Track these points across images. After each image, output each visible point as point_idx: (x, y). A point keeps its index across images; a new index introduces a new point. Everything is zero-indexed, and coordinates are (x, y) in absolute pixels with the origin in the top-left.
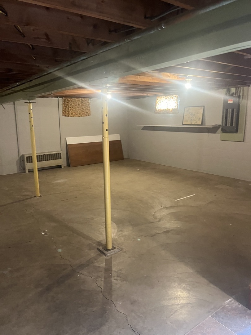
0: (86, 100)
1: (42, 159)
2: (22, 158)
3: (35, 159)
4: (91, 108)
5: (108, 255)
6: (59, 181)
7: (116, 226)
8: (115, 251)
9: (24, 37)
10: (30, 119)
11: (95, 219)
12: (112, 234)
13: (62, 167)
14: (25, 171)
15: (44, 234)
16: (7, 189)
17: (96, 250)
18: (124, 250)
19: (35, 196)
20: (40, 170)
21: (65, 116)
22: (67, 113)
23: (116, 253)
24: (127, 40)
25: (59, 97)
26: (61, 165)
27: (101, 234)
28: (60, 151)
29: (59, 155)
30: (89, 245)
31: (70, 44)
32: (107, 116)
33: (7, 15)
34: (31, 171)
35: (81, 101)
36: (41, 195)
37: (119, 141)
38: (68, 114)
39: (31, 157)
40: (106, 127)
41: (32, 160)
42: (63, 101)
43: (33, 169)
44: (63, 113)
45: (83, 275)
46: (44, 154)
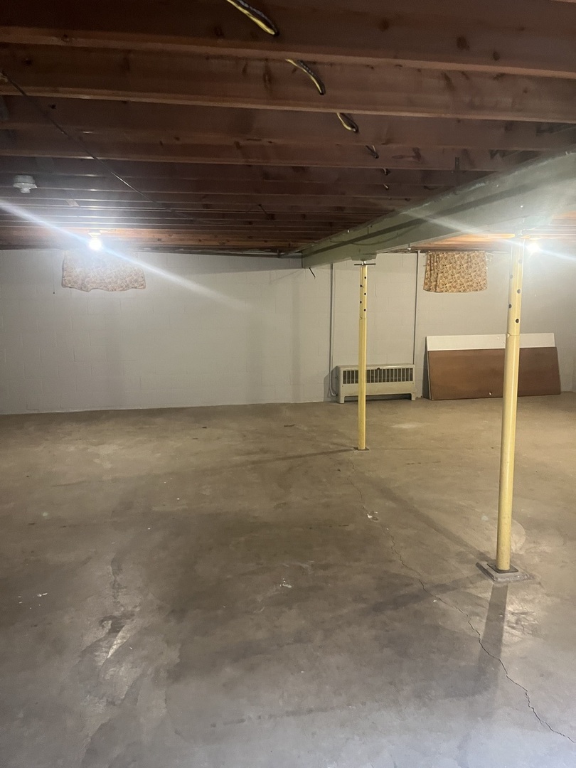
0: (478, 256)
1: (372, 377)
2: (334, 374)
3: (363, 377)
4: (487, 273)
5: (499, 580)
6: (405, 426)
7: (523, 531)
8: (516, 576)
9: (377, 157)
10: (361, 297)
11: (476, 510)
12: (513, 544)
13: (413, 399)
14: (339, 399)
15: (372, 518)
16: (306, 429)
17: (474, 566)
18: (538, 580)
19: (357, 449)
20: (371, 399)
21: (429, 290)
22: (435, 283)
23: (517, 581)
24: (568, 153)
25: (419, 251)
26: (410, 394)
27: (489, 539)
28: (410, 364)
29: (407, 373)
30: (459, 554)
31: (457, 159)
32: (521, 294)
33: (357, 131)
34: (353, 400)
35: (466, 257)
36: (368, 448)
37: (553, 350)
38: (436, 285)
39: (357, 372)
40: (516, 313)
41: (357, 377)
42: (427, 259)
43: (357, 396)
44: (425, 284)
45: (444, 602)
46: (379, 368)
